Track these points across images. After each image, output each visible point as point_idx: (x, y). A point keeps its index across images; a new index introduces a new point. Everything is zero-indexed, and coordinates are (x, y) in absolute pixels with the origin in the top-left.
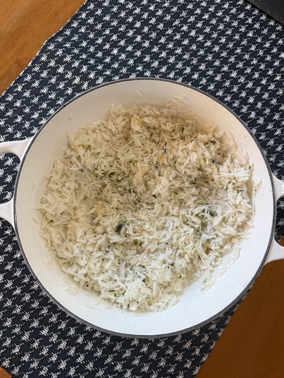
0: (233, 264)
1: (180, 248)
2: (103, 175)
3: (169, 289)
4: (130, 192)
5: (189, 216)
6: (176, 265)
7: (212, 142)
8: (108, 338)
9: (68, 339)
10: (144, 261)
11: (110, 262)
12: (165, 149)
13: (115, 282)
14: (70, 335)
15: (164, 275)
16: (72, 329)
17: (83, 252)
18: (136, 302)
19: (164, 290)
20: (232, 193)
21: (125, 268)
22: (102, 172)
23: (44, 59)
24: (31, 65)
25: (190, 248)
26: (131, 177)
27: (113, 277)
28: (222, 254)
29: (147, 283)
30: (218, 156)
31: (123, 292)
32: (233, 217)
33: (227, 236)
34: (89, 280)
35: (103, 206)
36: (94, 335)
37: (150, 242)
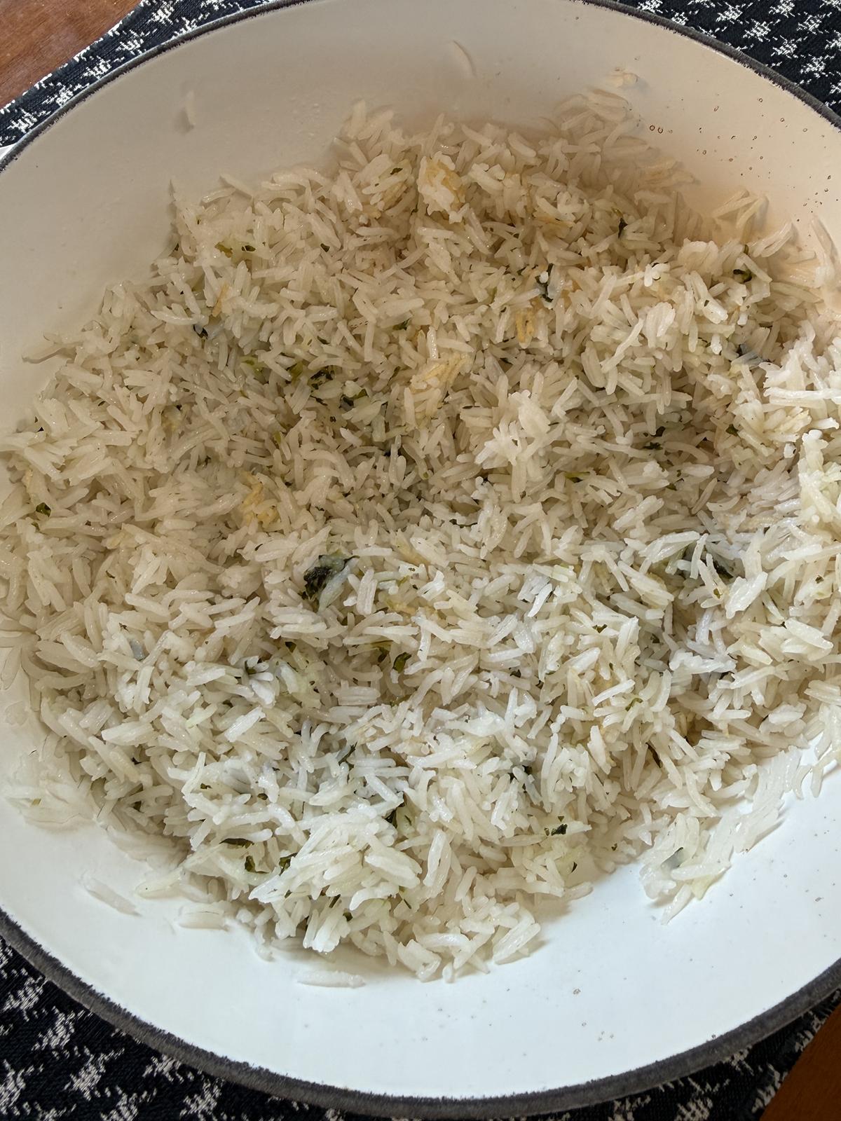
0: (816, 794)
1: (571, 697)
2: (288, 376)
3: (504, 880)
4: (388, 454)
5: (621, 569)
6: (544, 773)
7: (737, 272)
8: (211, 1089)
9: (36, 1067)
10: (406, 734)
11: (255, 715)
12: (546, 285)
13: (258, 805)
14: (48, 1046)
15: (487, 806)
16: (61, 1017)
17: (146, 654)
18: (338, 912)
19: (480, 879)
20: (818, 473)
21: (319, 756)
22: (287, 362)
23: (164, 16)
24: (118, 33)
25: (614, 703)
26: (396, 389)
27: (252, 781)
28: (757, 750)
29: (407, 830)
30: (763, 331)
31: (285, 854)
32: (819, 580)
33: (786, 666)
34: (146, 780)
35: (271, 494)
36: (150, 1063)
37: (443, 659)
